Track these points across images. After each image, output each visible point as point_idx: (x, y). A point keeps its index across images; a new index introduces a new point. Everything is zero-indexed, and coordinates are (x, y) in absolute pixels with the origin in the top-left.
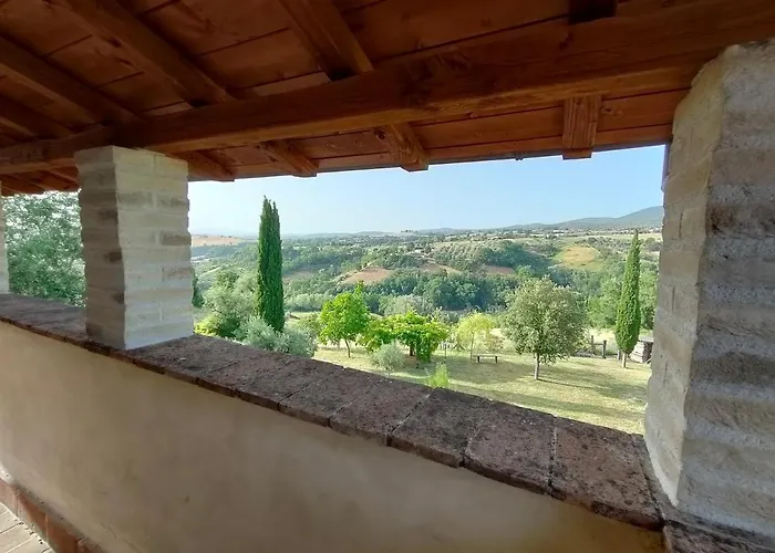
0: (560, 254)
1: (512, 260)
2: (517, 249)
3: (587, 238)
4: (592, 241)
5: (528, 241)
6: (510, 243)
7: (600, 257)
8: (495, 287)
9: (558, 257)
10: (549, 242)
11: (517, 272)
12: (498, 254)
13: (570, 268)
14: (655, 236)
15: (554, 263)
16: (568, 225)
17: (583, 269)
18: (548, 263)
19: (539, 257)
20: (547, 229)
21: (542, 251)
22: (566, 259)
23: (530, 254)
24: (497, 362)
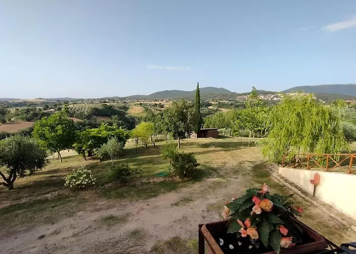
1: (109, 113)
2: (110, 107)
3: (139, 103)
4: (141, 104)
5: (114, 104)
6: (106, 105)
7: (145, 111)
9: (128, 111)
10: (124, 105)
11: (112, 119)
12: (101, 111)
13: (134, 115)
14: (161, 102)
15: (127, 114)
16: (130, 98)
17: (139, 116)
18: (125, 114)
19: (120, 111)
20: (122, 99)
21: (121, 109)
22: (131, 112)
23: (116, 110)
24: (155, 146)
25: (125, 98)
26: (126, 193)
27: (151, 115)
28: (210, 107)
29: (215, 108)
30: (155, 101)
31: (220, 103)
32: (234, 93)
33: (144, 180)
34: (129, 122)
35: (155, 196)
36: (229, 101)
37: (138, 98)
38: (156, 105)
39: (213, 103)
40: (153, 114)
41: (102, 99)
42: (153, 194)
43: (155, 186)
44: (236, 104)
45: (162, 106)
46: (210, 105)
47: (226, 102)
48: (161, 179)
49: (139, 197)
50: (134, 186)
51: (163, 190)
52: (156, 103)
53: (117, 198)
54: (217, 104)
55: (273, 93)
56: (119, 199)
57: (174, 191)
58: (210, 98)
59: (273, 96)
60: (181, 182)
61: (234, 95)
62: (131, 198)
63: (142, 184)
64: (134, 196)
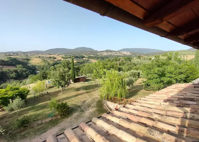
0: (30, 61)
1: (14, 63)
2: (15, 59)
3: (38, 56)
4: (40, 57)
5: (18, 57)
6: (11, 58)
7: (42, 61)
8: (8, 73)
9: (30, 62)
10: (26, 57)
11: (17, 67)
12: (7, 62)
13: (35, 65)
14: (54, 56)
15: (30, 63)
16: (31, 52)
17: (39, 65)
18: (27, 63)
19: (24, 62)
20: (24, 53)
21: (24, 60)
22: (33, 62)
23: (20, 61)
24: (48, 94)
25: (27, 53)
26: (28, 134)
27: (47, 64)
28: (84, 59)
29: (87, 59)
30: (50, 55)
31: (89, 56)
32: (96, 51)
33: (39, 122)
34: (31, 69)
35: (45, 131)
36: (94, 55)
37: (37, 52)
38: (50, 57)
39: (85, 56)
40: (48, 63)
41: (6, 53)
42: (44, 131)
43: (46, 125)
44: (97, 57)
45: (55, 58)
46: (84, 57)
47: (92, 56)
48: (50, 119)
49: (35, 135)
50: (33, 127)
51: (50, 126)
52: (51, 56)
53: (21, 139)
54: (87, 57)
55: (114, 51)
56: (22, 140)
57: (57, 125)
58: (84, 53)
59: (114, 53)
60: (61, 119)
61: (97, 52)
62: (31, 137)
63: (38, 125)
64: (32, 135)
